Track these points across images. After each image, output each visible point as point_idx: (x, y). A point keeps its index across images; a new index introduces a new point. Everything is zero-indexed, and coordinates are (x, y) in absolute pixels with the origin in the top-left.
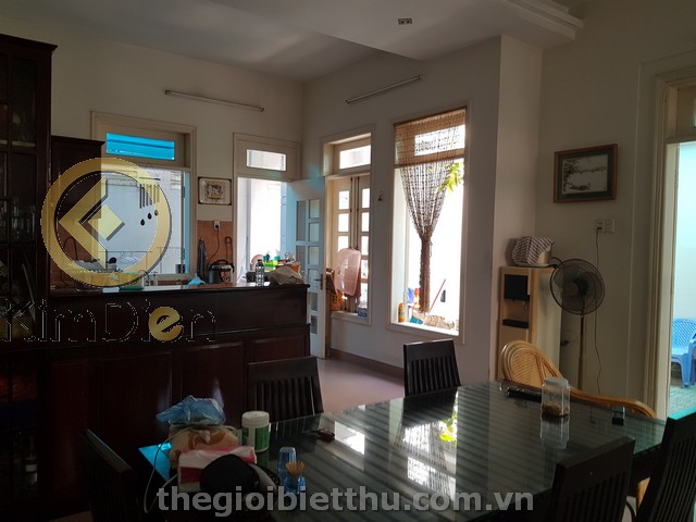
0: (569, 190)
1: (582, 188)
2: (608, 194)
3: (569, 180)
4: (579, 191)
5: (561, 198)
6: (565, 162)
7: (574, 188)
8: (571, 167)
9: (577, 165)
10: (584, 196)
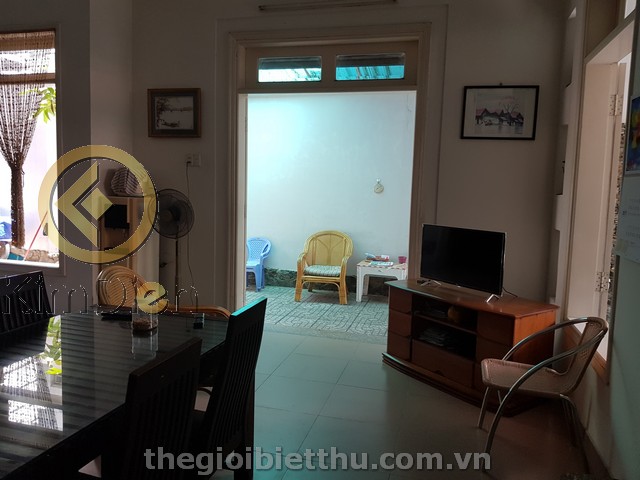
0: (161, 126)
1: (173, 125)
2: (194, 133)
3: (162, 117)
4: (170, 128)
5: (155, 133)
6: (157, 99)
7: (166, 124)
8: (162, 105)
9: (167, 103)
10: (174, 133)
